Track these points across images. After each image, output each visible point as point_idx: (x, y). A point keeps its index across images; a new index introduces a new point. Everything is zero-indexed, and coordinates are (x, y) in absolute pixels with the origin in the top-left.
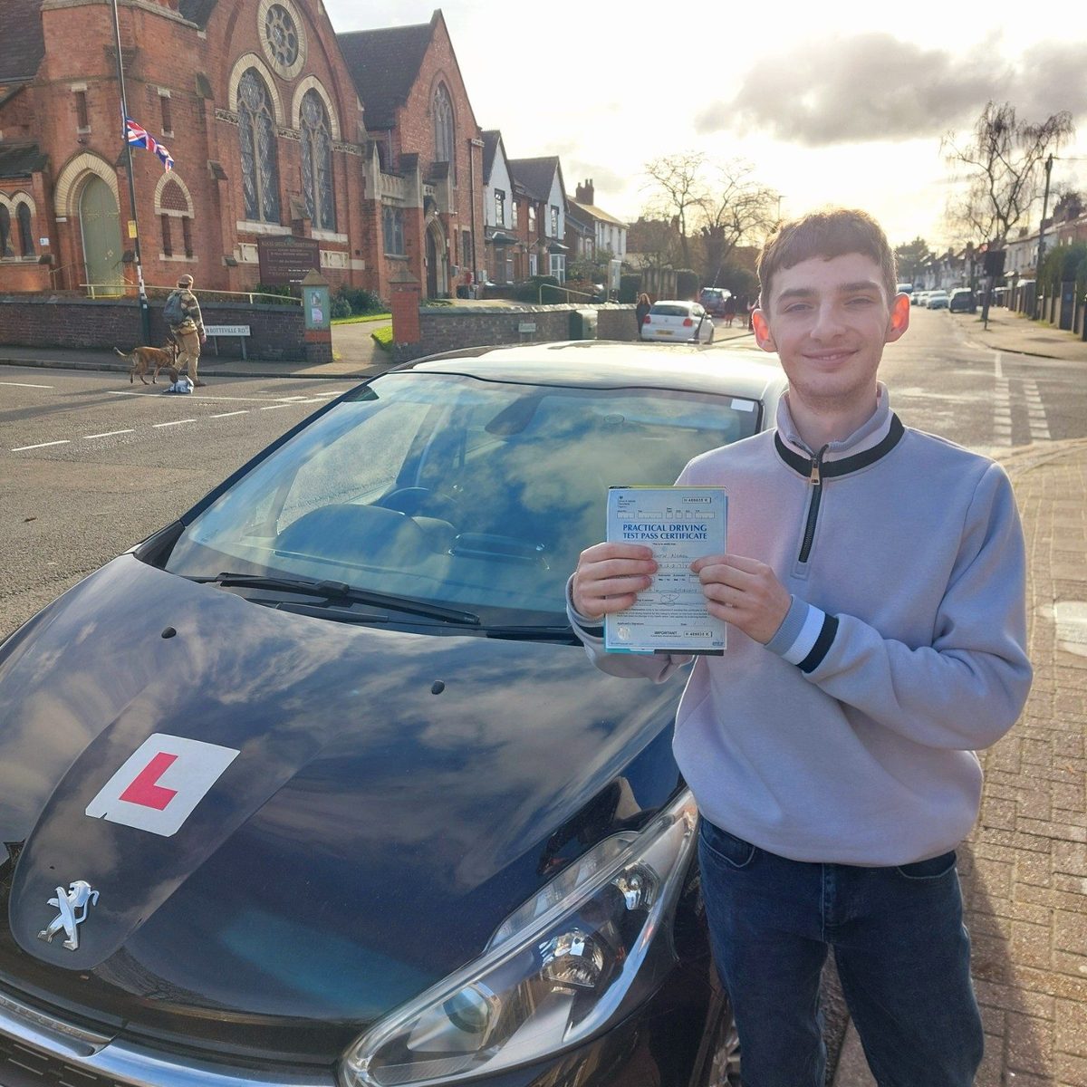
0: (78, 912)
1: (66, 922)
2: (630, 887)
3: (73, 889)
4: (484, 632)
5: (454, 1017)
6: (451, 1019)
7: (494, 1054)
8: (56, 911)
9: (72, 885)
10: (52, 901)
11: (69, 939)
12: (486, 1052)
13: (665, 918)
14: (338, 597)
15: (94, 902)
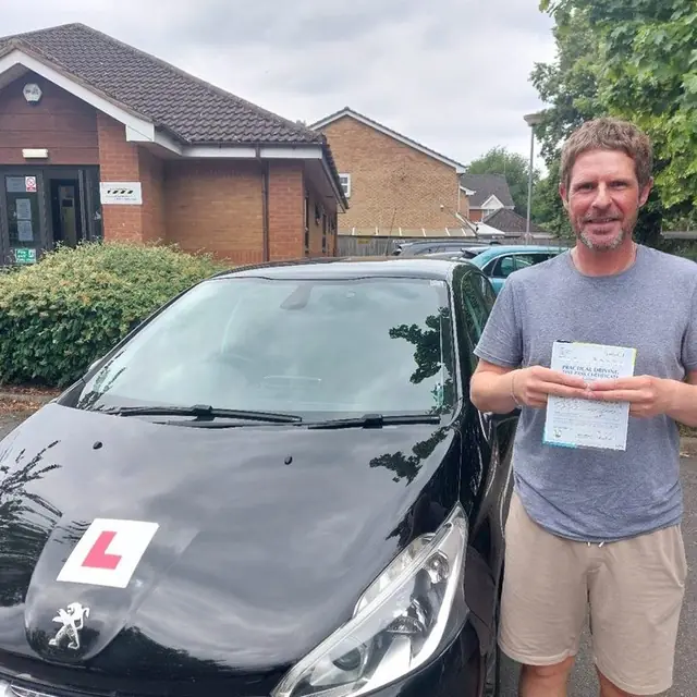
0: (77, 622)
2: (433, 569)
3: (69, 609)
4: (306, 427)
7: (366, 682)
9: (68, 606)
10: (56, 619)
11: (72, 642)
12: (361, 681)
13: (459, 584)
14: (203, 415)
15: (87, 615)
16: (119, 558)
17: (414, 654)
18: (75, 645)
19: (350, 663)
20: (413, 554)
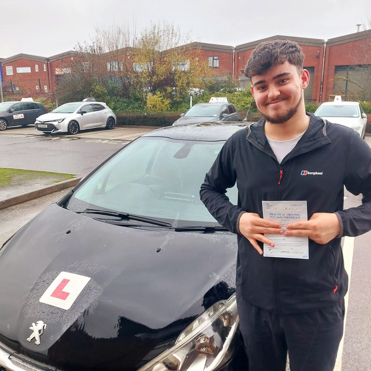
0: (40, 331)
1: (36, 335)
2: (225, 319)
3: (38, 324)
4: (174, 229)
5: (167, 366)
6: (166, 367)
8: (32, 331)
9: (37, 322)
10: (31, 328)
11: (37, 341)
14: (125, 217)
15: (45, 328)
16: (68, 294)
17: (207, 366)
18: (38, 342)
20: (215, 310)
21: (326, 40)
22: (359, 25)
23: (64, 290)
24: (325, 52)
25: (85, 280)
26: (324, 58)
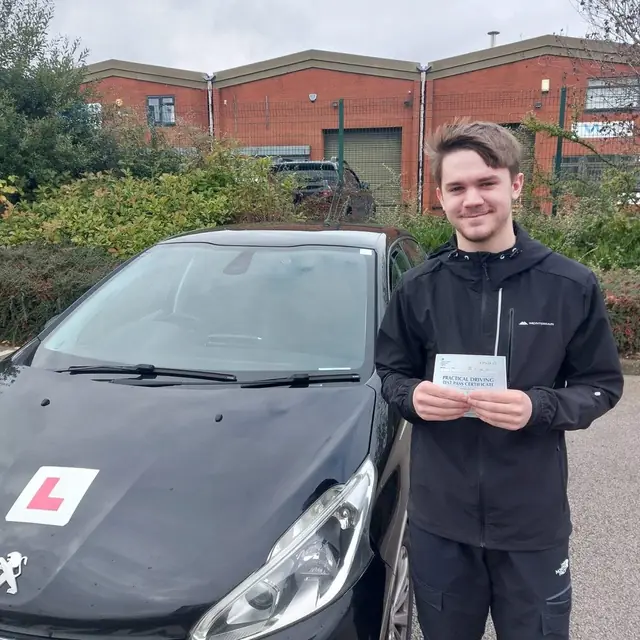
0: (15, 570)
1: (8, 577)
2: (343, 517)
4: (239, 386)
6: (250, 604)
7: (277, 620)
9: (9, 555)
11: (11, 588)
12: (272, 619)
13: (364, 531)
14: (147, 373)
15: (25, 563)
16: (60, 501)
17: (321, 594)
18: (13, 590)
19: (263, 604)
20: (325, 504)
21: (424, 66)
22: (493, 33)
23: (52, 495)
24: (425, 92)
25: (88, 475)
26: (422, 106)
